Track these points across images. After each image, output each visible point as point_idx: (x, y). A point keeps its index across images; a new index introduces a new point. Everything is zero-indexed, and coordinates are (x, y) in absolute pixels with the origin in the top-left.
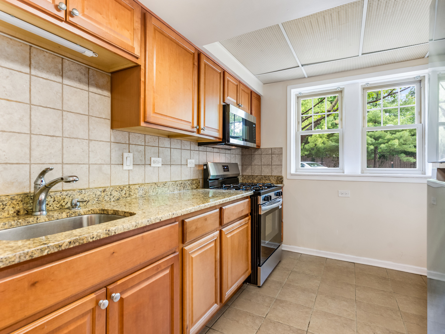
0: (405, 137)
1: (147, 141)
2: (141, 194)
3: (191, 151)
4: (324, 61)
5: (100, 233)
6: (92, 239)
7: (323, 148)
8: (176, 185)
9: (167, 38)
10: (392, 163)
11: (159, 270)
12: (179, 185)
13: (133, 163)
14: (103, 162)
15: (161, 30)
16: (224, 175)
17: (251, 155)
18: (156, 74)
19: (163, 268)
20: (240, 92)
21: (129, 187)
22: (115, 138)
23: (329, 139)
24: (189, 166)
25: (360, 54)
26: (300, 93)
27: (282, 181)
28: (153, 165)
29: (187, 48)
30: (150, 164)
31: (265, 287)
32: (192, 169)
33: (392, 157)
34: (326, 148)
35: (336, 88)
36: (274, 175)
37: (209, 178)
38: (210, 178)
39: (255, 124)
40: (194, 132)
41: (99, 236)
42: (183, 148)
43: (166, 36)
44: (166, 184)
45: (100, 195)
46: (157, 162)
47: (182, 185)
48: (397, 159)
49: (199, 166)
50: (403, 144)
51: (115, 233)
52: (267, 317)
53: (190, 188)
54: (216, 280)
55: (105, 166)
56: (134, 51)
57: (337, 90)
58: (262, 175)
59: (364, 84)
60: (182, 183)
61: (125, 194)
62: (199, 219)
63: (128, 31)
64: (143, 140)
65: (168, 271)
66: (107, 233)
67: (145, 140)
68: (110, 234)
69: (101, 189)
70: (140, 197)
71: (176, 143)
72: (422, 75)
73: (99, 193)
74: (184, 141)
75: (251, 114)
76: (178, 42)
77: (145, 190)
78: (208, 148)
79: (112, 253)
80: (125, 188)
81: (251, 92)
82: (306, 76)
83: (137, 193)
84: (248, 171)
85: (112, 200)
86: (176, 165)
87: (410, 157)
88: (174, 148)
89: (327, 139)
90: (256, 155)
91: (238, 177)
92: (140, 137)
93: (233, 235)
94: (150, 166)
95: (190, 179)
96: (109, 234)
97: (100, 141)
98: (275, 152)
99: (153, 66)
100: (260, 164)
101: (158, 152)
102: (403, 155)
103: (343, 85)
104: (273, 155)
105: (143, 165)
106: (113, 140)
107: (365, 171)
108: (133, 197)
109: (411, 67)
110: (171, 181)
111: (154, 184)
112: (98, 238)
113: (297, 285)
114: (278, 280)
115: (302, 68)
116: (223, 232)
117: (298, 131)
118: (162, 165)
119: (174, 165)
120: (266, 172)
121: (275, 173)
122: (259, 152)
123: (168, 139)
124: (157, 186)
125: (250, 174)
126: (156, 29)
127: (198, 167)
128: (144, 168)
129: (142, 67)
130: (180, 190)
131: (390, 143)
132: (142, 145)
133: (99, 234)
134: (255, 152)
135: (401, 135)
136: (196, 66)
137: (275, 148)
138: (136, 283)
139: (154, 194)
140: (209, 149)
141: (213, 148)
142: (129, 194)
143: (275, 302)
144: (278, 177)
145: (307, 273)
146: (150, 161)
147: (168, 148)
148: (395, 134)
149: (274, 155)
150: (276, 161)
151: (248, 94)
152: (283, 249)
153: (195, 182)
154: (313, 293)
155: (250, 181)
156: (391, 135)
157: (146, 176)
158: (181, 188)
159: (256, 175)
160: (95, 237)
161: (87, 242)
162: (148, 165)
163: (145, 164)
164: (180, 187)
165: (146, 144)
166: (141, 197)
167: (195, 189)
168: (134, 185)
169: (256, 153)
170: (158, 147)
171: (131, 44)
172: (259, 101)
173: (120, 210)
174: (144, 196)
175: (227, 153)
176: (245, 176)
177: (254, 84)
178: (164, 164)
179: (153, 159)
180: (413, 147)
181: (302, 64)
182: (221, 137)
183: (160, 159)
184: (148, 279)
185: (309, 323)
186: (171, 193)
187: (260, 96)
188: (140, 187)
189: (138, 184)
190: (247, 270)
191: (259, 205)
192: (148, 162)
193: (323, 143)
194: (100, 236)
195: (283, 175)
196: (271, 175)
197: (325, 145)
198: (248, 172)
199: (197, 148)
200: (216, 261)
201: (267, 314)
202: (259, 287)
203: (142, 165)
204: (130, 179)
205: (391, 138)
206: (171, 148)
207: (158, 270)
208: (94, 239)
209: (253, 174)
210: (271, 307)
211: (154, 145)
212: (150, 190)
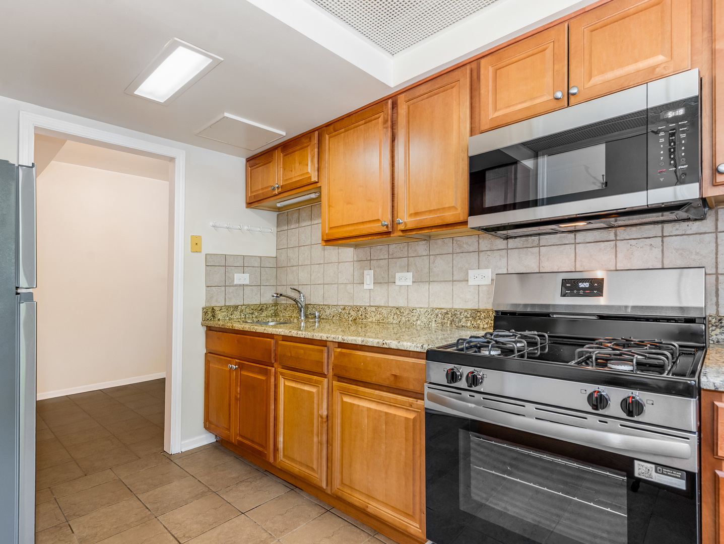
1: (391, 253)
2: (378, 319)
3: (482, 254)
8: (433, 315)
12: (440, 316)
13: (374, 281)
14: (348, 282)
21: (365, 308)
22: (357, 256)
24: (472, 282)
28: (398, 283)
42: (456, 251)
44: (414, 311)
45: (341, 312)
47: (449, 317)
55: (349, 285)
60: (447, 313)
61: (361, 315)
64: (386, 253)
67: (389, 252)
69: (342, 307)
70: (377, 322)
71: (440, 245)
73: (340, 310)
74: (459, 239)
77: (383, 314)
78: (547, 236)
80: (361, 309)
83: (373, 316)
85: (351, 319)
86: (442, 281)
88: (435, 255)
92: (382, 249)
94: (395, 285)
95: (474, 308)
97: (346, 262)
101: (407, 264)
106: (355, 260)
108: (370, 320)
110: (424, 307)
111: (396, 309)
118: (413, 282)
119: (436, 281)
123: (424, 242)
124: (400, 312)
128: (387, 288)
132: (385, 259)
139: (394, 322)
140: (550, 238)
141: (575, 232)
142: (365, 316)
146: (394, 278)
147: (424, 256)
157: (389, 297)
162: (391, 283)
163: (388, 282)
164: (444, 319)
165: (390, 257)
167: (484, 329)
168: (371, 306)
170: (407, 258)
178: (416, 281)
179: (398, 275)
183: (410, 275)
188: (377, 310)
189: (375, 307)
192: (391, 280)
199: (500, 244)
203: (385, 283)
204: (372, 299)
206: (430, 255)
211: (402, 256)
212: (390, 315)
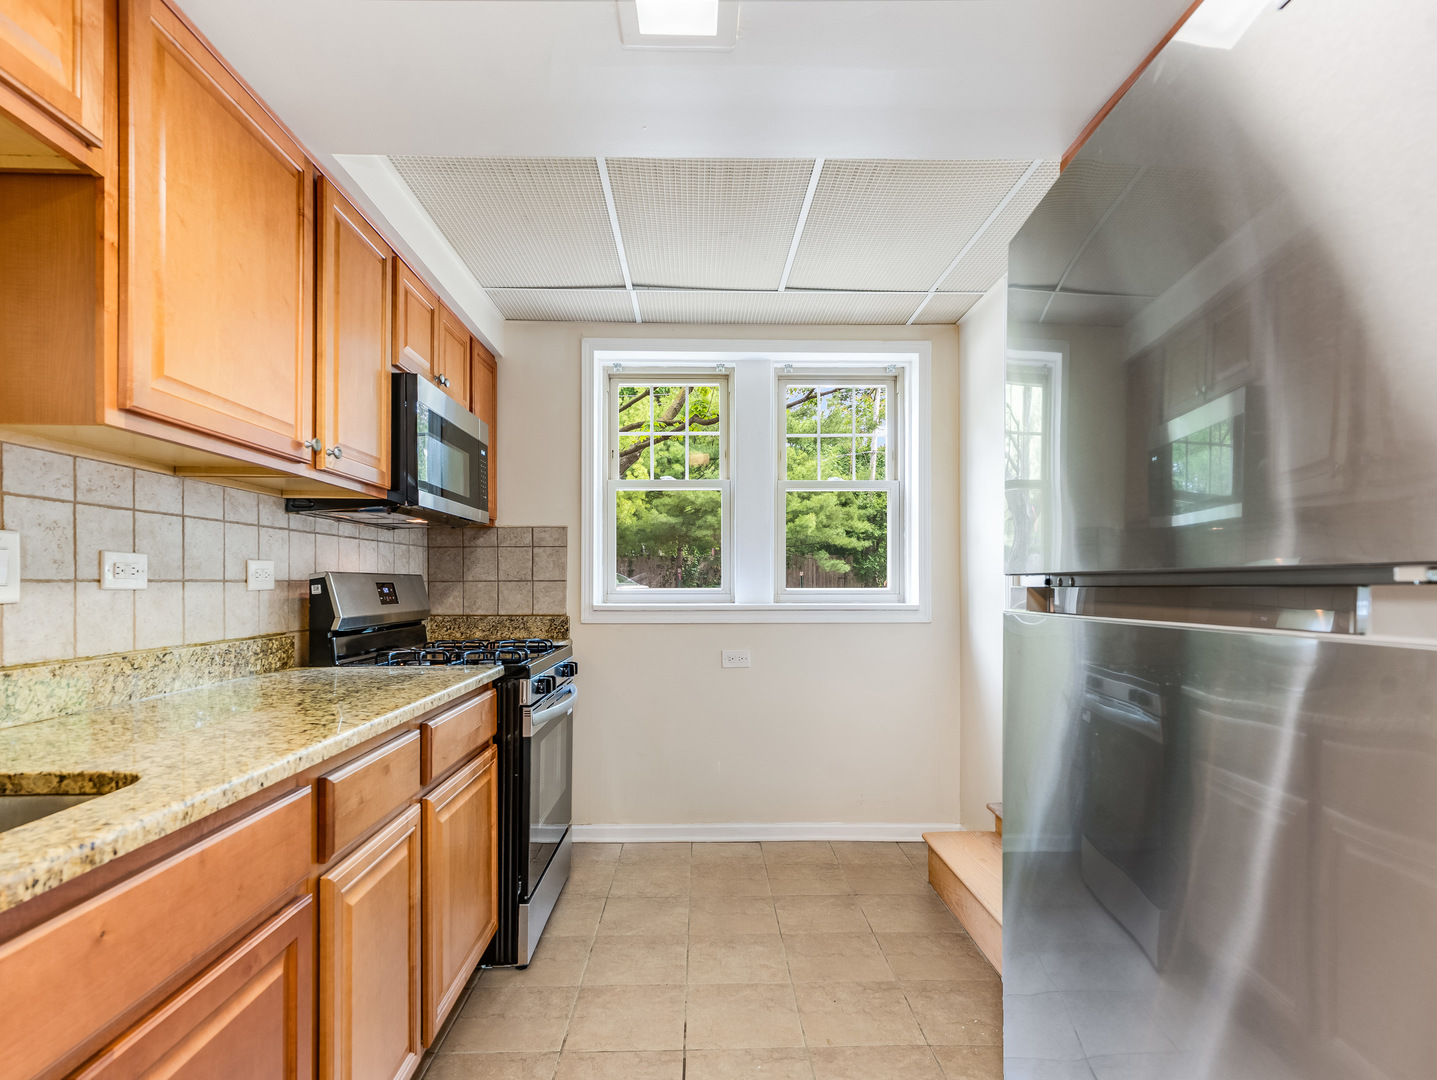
0: (829, 508)
1: (82, 486)
2: (62, 705)
3: (263, 531)
4: (693, 286)
5: (61, 861)
6: (30, 891)
7: (635, 529)
8: (205, 661)
9: (208, 91)
10: (801, 574)
11: (255, 970)
12: (217, 658)
13: (22, 575)
15: (184, 55)
16: (381, 617)
17: (464, 547)
18: (167, 227)
19: (265, 960)
20: (442, 338)
23: (649, 502)
24: (253, 584)
25: (782, 288)
26: (616, 366)
27: (567, 630)
28: (109, 582)
29: (277, 150)
30: (97, 578)
31: (538, 963)
32: (265, 597)
33: (800, 559)
34: (644, 530)
35: (714, 365)
36: (541, 613)
37: (333, 629)
38: (336, 626)
39: (485, 448)
40: (299, 462)
41: (56, 874)
42: (230, 517)
43: (202, 85)
44: (168, 658)
46: (127, 571)
47: (230, 656)
48: (811, 565)
49: (291, 584)
50: (825, 526)
51: (115, 853)
52: (566, 1047)
53: (259, 667)
54: (411, 970)
56: (80, 114)
57: (717, 372)
58: (501, 612)
59: (782, 365)
60: (228, 652)
62: (367, 769)
63: (53, 23)
64: (68, 480)
65: (278, 972)
66: (87, 857)
67: (75, 481)
68: (97, 859)
70: (56, 714)
71: (204, 496)
72: (899, 365)
75: (471, 410)
76: (246, 119)
77: (80, 684)
78: (321, 520)
79: (98, 935)
81: (471, 339)
82: (639, 319)
83: (43, 700)
84: (451, 600)
86: (205, 581)
87: (838, 558)
88: (195, 518)
89: (647, 502)
90: (479, 550)
91: (423, 622)
92: (51, 464)
93: (456, 812)
94: (100, 587)
95: (256, 634)
96: (92, 862)
98: (542, 539)
99: (156, 191)
100: (494, 578)
101: (131, 529)
102: (824, 554)
103: (732, 361)
104: (536, 550)
105: (68, 581)
107: (782, 597)
109: (881, 342)
110: (186, 643)
111: (120, 659)
112: (54, 883)
113: (629, 934)
114: (572, 934)
115: (634, 294)
116: (429, 806)
117: (610, 478)
118: (150, 581)
119: (197, 581)
120: (514, 602)
121: (544, 606)
122: (490, 538)
123: (173, 480)
124: (132, 665)
125: (459, 611)
126: (162, 48)
127: (286, 589)
128: (70, 596)
129: (110, 187)
130: (222, 676)
131: (797, 521)
132: (63, 501)
133: (56, 867)
134: (475, 538)
135: (821, 502)
136: (308, 221)
137: (544, 529)
138: (179, 1036)
140: (323, 523)
141: (339, 520)
143: (579, 998)
144: (553, 618)
145: (649, 895)
146: (96, 567)
147: (172, 515)
148: (808, 498)
149: (541, 550)
150: (545, 569)
151: (463, 344)
152: (575, 839)
153: (276, 644)
154: (677, 943)
155: (458, 635)
156: (799, 500)
157: (79, 626)
158: (226, 668)
159: (480, 612)
160: (43, 878)
161: (13, 906)
162: (90, 581)
163: (76, 581)
164: (224, 665)
165: (80, 498)
166: (63, 713)
167: (276, 670)
168: (26, 665)
169: (481, 541)
170: (130, 513)
171: (62, 78)
172: (492, 373)
173: (26, 770)
174: (75, 709)
175: (382, 539)
176: (440, 618)
177: (481, 316)
178: (157, 578)
179: (110, 559)
180: (844, 535)
181: (635, 283)
182: (387, 484)
183: (141, 561)
184: (216, 1013)
185: (685, 1026)
186: (186, 690)
187: (494, 357)
188: (57, 672)
189: (44, 664)
190: (488, 922)
191: (522, 706)
192: (87, 571)
193: (634, 515)
194: (61, 872)
195: (570, 610)
196: (530, 613)
197: (641, 522)
198: (450, 605)
199: (282, 518)
200: (411, 908)
201: (564, 1041)
202: (524, 967)
203: (61, 584)
204: (10, 640)
205: (801, 508)
206: (183, 517)
207: (249, 971)
208: (39, 890)
209: (468, 611)
210: (573, 1016)
211: (115, 501)
212: (101, 683)
